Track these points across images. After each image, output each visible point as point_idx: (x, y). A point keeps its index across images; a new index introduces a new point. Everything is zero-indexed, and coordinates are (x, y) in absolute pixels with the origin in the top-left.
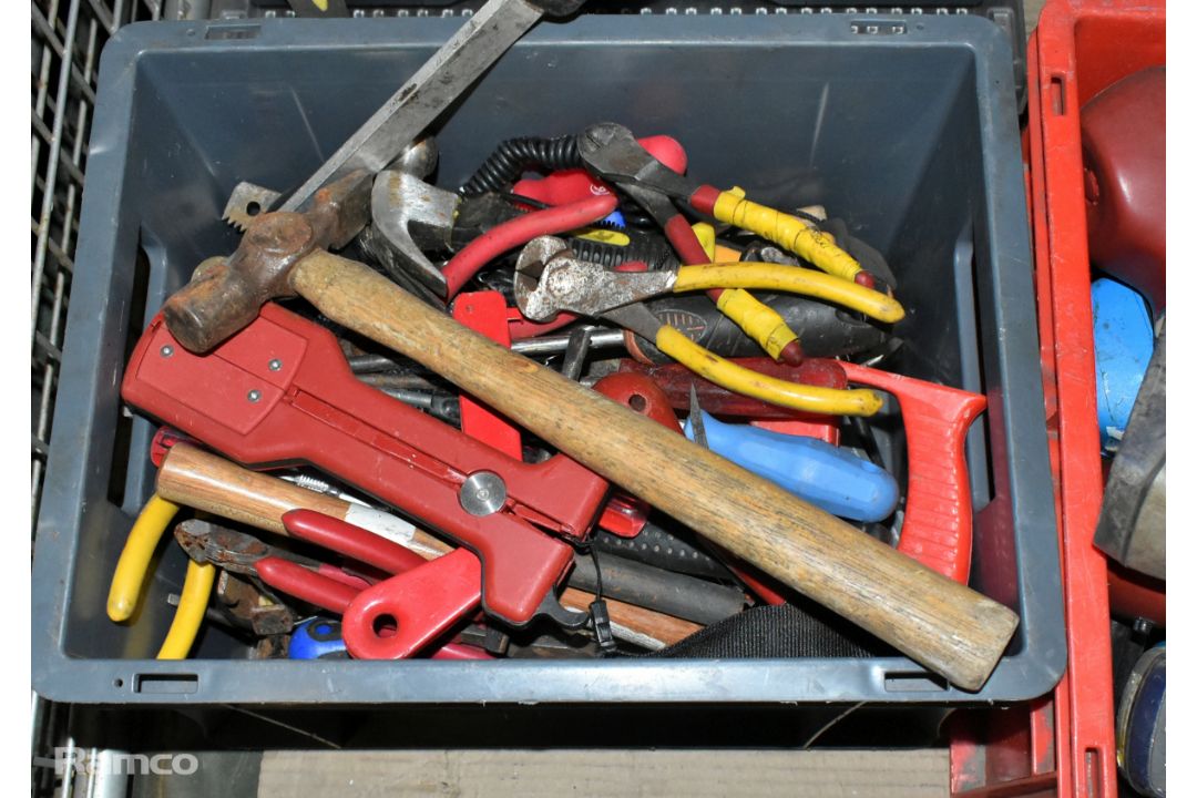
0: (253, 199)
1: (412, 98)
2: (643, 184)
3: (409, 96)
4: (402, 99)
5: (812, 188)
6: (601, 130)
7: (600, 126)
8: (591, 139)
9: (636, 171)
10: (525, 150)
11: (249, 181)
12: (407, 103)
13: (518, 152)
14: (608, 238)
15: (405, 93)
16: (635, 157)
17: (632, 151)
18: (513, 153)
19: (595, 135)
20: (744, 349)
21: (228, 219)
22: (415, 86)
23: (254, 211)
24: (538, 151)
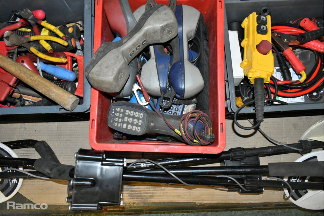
2: (30, 19)
9: (29, 17)
14: (26, 30)
20: (44, 51)
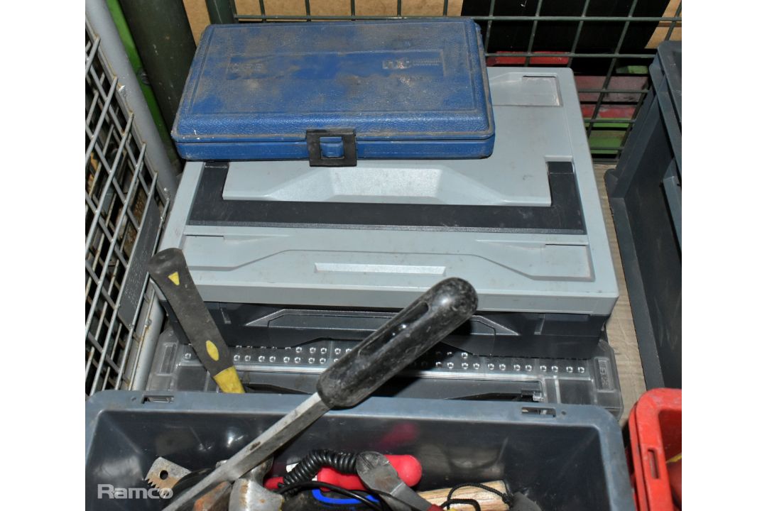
0: (164, 469)
1: (258, 449)
2: (395, 499)
3: (256, 448)
4: (251, 449)
5: (496, 470)
6: (371, 456)
7: (370, 454)
8: (364, 459)
9: (391, 489)
10: (325, 459)
11: (163, 457)
12: (253, 453)
13: (320, 459)
15: (254, 446)
16: (391, 479)
17: (389, 475)
18: (318, 459)
19: (367, 458)
21: (148, 480)
22: (259, 443)
23: (164, 476)
24: (333, 460)
